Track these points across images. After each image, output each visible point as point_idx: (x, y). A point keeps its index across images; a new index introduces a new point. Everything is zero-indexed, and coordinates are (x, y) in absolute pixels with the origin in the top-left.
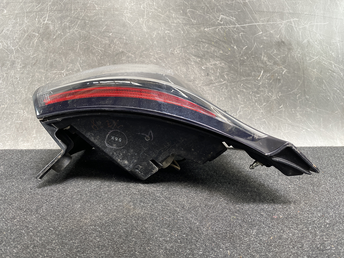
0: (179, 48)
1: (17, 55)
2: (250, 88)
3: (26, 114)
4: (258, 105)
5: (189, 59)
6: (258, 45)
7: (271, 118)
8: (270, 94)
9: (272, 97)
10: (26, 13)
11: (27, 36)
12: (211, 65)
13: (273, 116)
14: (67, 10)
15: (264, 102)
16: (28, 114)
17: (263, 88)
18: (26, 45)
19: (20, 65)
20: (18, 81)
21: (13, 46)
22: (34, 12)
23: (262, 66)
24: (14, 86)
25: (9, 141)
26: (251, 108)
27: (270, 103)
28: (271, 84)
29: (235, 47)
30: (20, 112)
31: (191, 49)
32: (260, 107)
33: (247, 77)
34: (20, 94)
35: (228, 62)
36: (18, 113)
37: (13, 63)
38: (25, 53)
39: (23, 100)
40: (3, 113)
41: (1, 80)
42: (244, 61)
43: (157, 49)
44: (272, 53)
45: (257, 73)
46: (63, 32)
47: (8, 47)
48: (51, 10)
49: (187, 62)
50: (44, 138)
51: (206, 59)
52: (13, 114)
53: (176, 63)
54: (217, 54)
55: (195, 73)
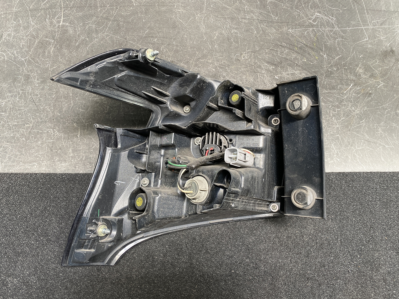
0: (248, 52)
1: (30, 67)
2: (331, 102)
3: (57, 133)
4: (335, 119)
5: (260, 67)
6: (357, 55)
7: (347, 133)
8: (353, 108)
9: (355, 111)
10: (30, 10)
11: (39, 43)
12: (288, 74)
13: (349, 131)
14: (91, 7)
15: (343, 116)
16: (59, 133)
17: (346, 102)
18: (39, 55)
19: (38, 80)
20: (39, 98)
21: (21, 57)
22: (42, 9)
23: (354, 78)
24: (36, 103)
25: (44, 161)
26: (326, 122)
27: (351, 117)
28: (359, 98)
29: (325, 56)
30: (50, 132)
31: (265, 54)
32: (337, 122)
33: (330, 89)
34: (45, 112)
35: (310, 73)
36: (48, 132)
37: (27, 77)
38: (40, 64)
39: (50, 118)
40: (30, 132)
41: (17, 98)
42: (331, 73)
43: (218, 55)
44: (372, 64)
45: (345, 87)
46: (88, 37)
47: (15, 58)
48: (66, 7)
49: (257, 70)
50: (83, 157)
51: (282, 67)
52: (41, 133)
53: (242, 71)
54: (298, 62)
55: (265, 83)
